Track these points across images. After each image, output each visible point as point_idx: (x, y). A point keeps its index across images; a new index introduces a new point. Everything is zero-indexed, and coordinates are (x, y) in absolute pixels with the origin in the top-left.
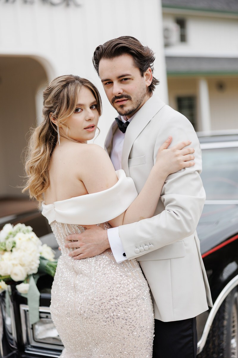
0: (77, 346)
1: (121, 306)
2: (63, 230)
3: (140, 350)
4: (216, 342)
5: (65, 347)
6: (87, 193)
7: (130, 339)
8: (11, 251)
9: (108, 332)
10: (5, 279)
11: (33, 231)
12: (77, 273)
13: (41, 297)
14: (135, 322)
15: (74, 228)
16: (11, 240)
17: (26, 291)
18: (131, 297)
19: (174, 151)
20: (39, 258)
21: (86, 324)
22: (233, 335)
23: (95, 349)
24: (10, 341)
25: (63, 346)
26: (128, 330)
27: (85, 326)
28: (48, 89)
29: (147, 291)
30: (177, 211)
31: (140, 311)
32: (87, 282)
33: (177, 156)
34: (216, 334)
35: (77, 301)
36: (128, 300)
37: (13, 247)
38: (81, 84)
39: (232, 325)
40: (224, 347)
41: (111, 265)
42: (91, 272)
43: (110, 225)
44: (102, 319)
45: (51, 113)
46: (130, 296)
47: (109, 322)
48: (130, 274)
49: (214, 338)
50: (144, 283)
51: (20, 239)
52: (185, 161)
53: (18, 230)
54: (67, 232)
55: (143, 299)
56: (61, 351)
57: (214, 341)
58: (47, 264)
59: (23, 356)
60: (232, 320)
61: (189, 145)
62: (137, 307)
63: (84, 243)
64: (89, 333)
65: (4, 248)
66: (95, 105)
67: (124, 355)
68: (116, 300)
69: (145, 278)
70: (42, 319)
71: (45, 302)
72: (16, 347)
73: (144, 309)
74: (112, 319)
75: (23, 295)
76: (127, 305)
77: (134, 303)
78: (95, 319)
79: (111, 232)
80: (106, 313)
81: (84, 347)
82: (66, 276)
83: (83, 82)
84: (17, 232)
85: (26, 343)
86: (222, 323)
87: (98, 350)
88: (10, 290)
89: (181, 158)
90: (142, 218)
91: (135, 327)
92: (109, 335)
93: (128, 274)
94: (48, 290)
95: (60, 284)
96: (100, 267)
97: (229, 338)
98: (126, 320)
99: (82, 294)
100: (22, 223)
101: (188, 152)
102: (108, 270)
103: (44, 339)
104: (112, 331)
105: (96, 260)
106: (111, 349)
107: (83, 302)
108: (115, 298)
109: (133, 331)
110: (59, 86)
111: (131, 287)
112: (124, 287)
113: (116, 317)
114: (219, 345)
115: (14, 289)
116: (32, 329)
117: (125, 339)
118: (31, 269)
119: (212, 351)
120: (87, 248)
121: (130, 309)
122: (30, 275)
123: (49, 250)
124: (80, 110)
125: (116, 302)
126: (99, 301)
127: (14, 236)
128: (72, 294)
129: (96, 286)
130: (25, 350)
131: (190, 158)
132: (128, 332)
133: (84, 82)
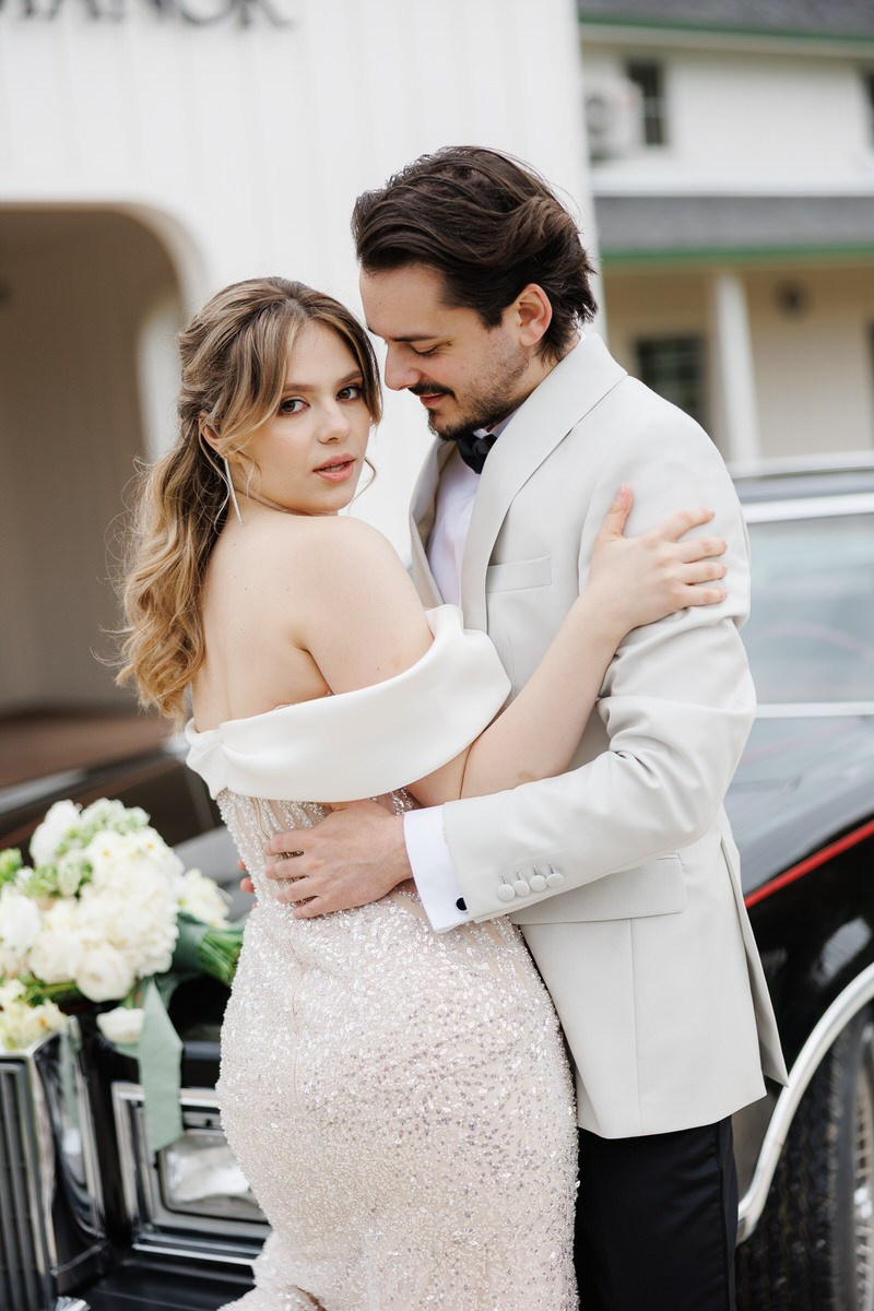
0: (311, 1222)
1: (451, 1078)
2: (254, 818)
3: (526, 1235)
4: (803, 1202)
5: (274, 1228)
6: (327, 691)
7: (488, 1195)
8: (77, 895)
9: (410, 1171)
10: (59, 993)
11: (151, 824)
12: (304, 965)
13: (188, 1056)
14: (505, 1135)
15: (290, 812)
16: (75, 856)
17: (131, 1034)
18: (488, 1049)
19: (652, 545)
20: (176, 919)
21: (333, 1144)
22: (860, 1173)
23: (371, 1231)
24: (81, 1211)
25: (265, 1223)
26: (480, 1164)
27: (329, 1151)
28: (193, 330)
29: (545, 1029)
30: (650, 756)
31: (522, 1096)
32: (335, 998)
33: (662, 564)
34: (800, 1172)
35: (303, 1064)
36: (479, 1057)
37: (82, 882)
38: (303, 312)
39: (856, 1138)
40: (831, 1217)
41: (419, 938)
42: (347, 962)
43: (414, 797)
44: (387, 1123)
45: (202, 413)
46: (485, 1045)
47: (410, 1133)
48: (485, 966)
49: (795, 1187)
50: (537, 1001)
51: (106, 854)
52: (691, 584)
53: (100, 823)
54: (267, 825)
55: (534, 1057)
56: (259, 1243)
57: (793, 1198)
58: (205, 940)
59: (127, 1262)
60: (855, 1121)
61: (703, 523)
62: (510, 1085)
63: (320, 858)
64: (343, 1174)
65: (51, 887)
66: (356, 387)
67: (469, 1252)
68: (436, 1057)
69: (542, 981)
70: (192, 1132)
71: (199, 1072)
72: (101, 1230)
73: (534, 1091)
74: (422, 1125)
75: (121, 1050)
76: (473, 1075)
77: (498, 1068)
78: (364, 1125)
79: (417, 824)
80: (401, 1102)
81: (335, 1222)
82: (268, 976)
83: (311, 305)
84: (95, 830)
85: (136, 1218)
86: (824, 1132)
87: (380, 1233)
88: (76, 1033)
89: (679, 571)
90: (528, 777)
91: (503, 1154)
92: (413, 1179)
93: (479, 967)
94: (209, 1029)
95: (248, 1005)
96: (379, 945)
97: (849, 1185)
98: (472, 1127)
99: (319, 1039)
100: (111, 798)
101: (703, 553)
102: (407, 955)
103: (200, 1201)
104: (424, 1166)
105: (367, 921)
106: (422, 1229)
107: (322, 1065)
108: (433, 1049)
109: (498, 1168)
110: (226, 321)
111: (488, 1014)
112: (463, 1013)
113: (436, 1117)
114: (813, 1209)
115: (90, 1030)
116: (157, 1166)
117: (469, 1194)
118: (149, 958)
119: (787, 1230)
120: (334, 877)
121: (485, 1091)
122: (146, 979)
123: (209, 887)
124: (298, 406)
125: (435, 1064)
126: (377, 1061)
127: (86, 842)
128: (287, 1037)
129: (366, 1010)
130: (132, 1243)
131: (710, 572)
132: (480, 1172)
133: (316, 306)
